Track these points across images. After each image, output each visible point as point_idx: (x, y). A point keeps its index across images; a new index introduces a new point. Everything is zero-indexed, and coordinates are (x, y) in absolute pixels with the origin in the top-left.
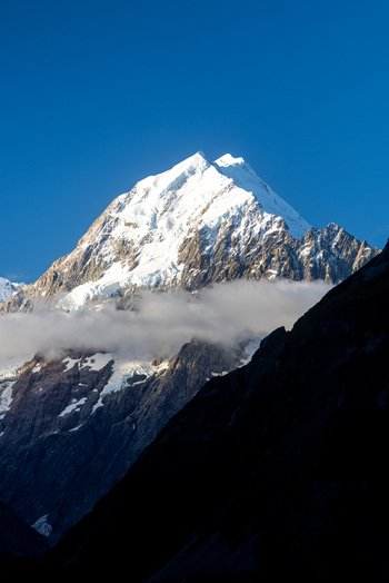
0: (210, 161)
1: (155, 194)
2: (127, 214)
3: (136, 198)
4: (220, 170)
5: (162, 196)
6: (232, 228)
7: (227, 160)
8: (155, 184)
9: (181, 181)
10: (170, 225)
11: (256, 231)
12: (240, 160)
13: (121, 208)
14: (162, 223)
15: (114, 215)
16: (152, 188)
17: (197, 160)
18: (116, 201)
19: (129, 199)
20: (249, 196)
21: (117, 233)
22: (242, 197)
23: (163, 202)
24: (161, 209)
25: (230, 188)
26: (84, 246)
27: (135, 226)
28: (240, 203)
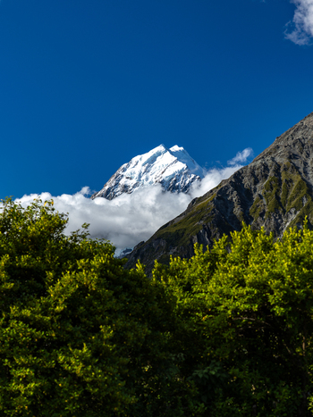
0: (167, 148)
1: (140, 163)
2: (127, 173)
3: (132, 166)
4: (172, 153)
5: (143, 165)
6: (176, 181)
7: (176, 148)
8: (141, 159)
9: (153, 160)
10: (147, 179)
11: (187, 182)
12: (182, 148)
13: (124, 170)
14: (143, 178)
15: (121, 173)
17: (161, 148)
18: (122, 167)
19: (128, 166)
20: (184, 166)
21: (122, 182)
22: (181, 166)
23: (144, 168)
24: (143, 171)
25: (176, 162)
26: (107, 188)
27: (131, 179)
28: (180, 168)
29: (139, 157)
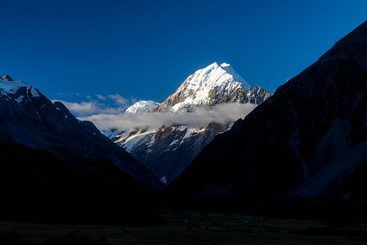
0: (219, 65)
1: (201, 75)
2: (192, 82)
3: (195, 76)
4: (222, 68)
5: (203, 76)
6: (226, 86)
7: (224, 65)
9: (210, 71)
10: (206, 85)
11: (233, 87)
12: (229, 65)
13: (190, 79)
14: (203, 84)
15: (188, 81)
16: (200, 73)
17: (215, 64)
18: (189, 77)
19: (193, 76)
20: (231, 76)
21: (189, 87)
22: (229, 77)
23: (204, 78)
24: (203, 80)
25: (225, 74)
26: (179, 91)
27: (195, 85)
28: (228, 78)
29: (200, 70)
